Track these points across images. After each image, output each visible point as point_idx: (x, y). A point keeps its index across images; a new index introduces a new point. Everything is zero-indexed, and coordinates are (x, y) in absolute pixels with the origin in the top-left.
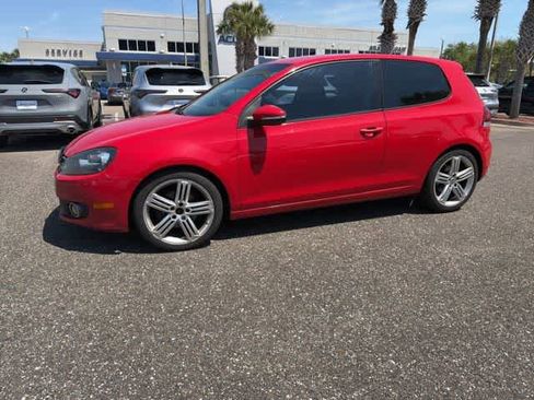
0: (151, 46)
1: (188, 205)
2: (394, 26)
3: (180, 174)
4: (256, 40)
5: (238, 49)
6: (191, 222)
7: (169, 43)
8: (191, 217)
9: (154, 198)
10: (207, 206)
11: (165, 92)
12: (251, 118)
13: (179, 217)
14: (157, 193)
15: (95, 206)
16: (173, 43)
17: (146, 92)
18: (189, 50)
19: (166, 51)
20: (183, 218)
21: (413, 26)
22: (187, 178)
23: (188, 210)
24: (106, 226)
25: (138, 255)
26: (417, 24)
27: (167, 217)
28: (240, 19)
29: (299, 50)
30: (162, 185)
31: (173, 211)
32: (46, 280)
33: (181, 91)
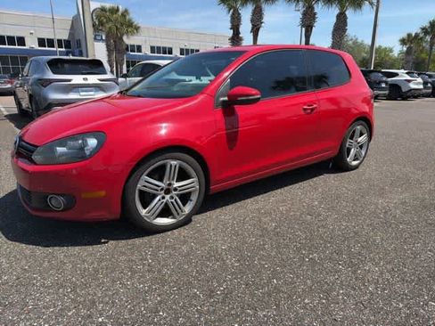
1: (176, 185)
2: (241, 30)
3: (168, 155)
4: (125, 38)
5: (108, 46)
6: (178, 200)
7: (39, 39)
8: (177, 195)
9: (145, 182)
10: (192, 184)
11: (70, 80)
12: (226, 98)
13: (168, 197)
14: (147, 176)
15: (83, 196)
16: (43, 39)
17: (51, 81)
18: (60, 46)
19: (36, 46)
20: (172, 198)
21: (255, 31)
22: (175, 159)
23: (175, 189)
24: (95, 215)
25: (130, 241)
26: (258, 30)
27: (158, 198)
28: (109, 20)
29: (159, 48)
30: (153, 167)
31: (163, 192)
32: (43, 285)
33: (86, 79)
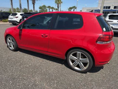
0: (109, 7)
6: (12, 46)
7: (114, 6)
19: (113, 9)
